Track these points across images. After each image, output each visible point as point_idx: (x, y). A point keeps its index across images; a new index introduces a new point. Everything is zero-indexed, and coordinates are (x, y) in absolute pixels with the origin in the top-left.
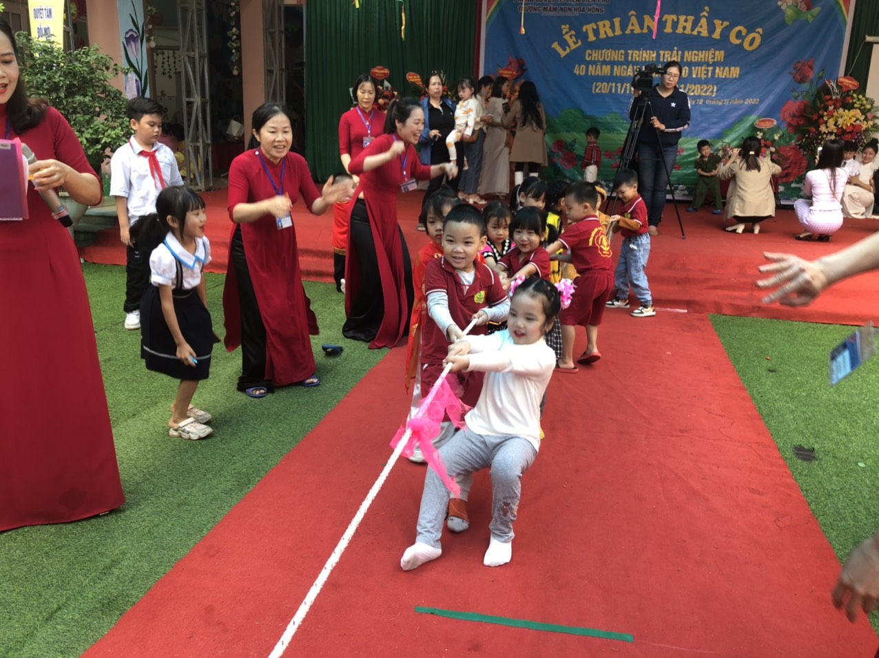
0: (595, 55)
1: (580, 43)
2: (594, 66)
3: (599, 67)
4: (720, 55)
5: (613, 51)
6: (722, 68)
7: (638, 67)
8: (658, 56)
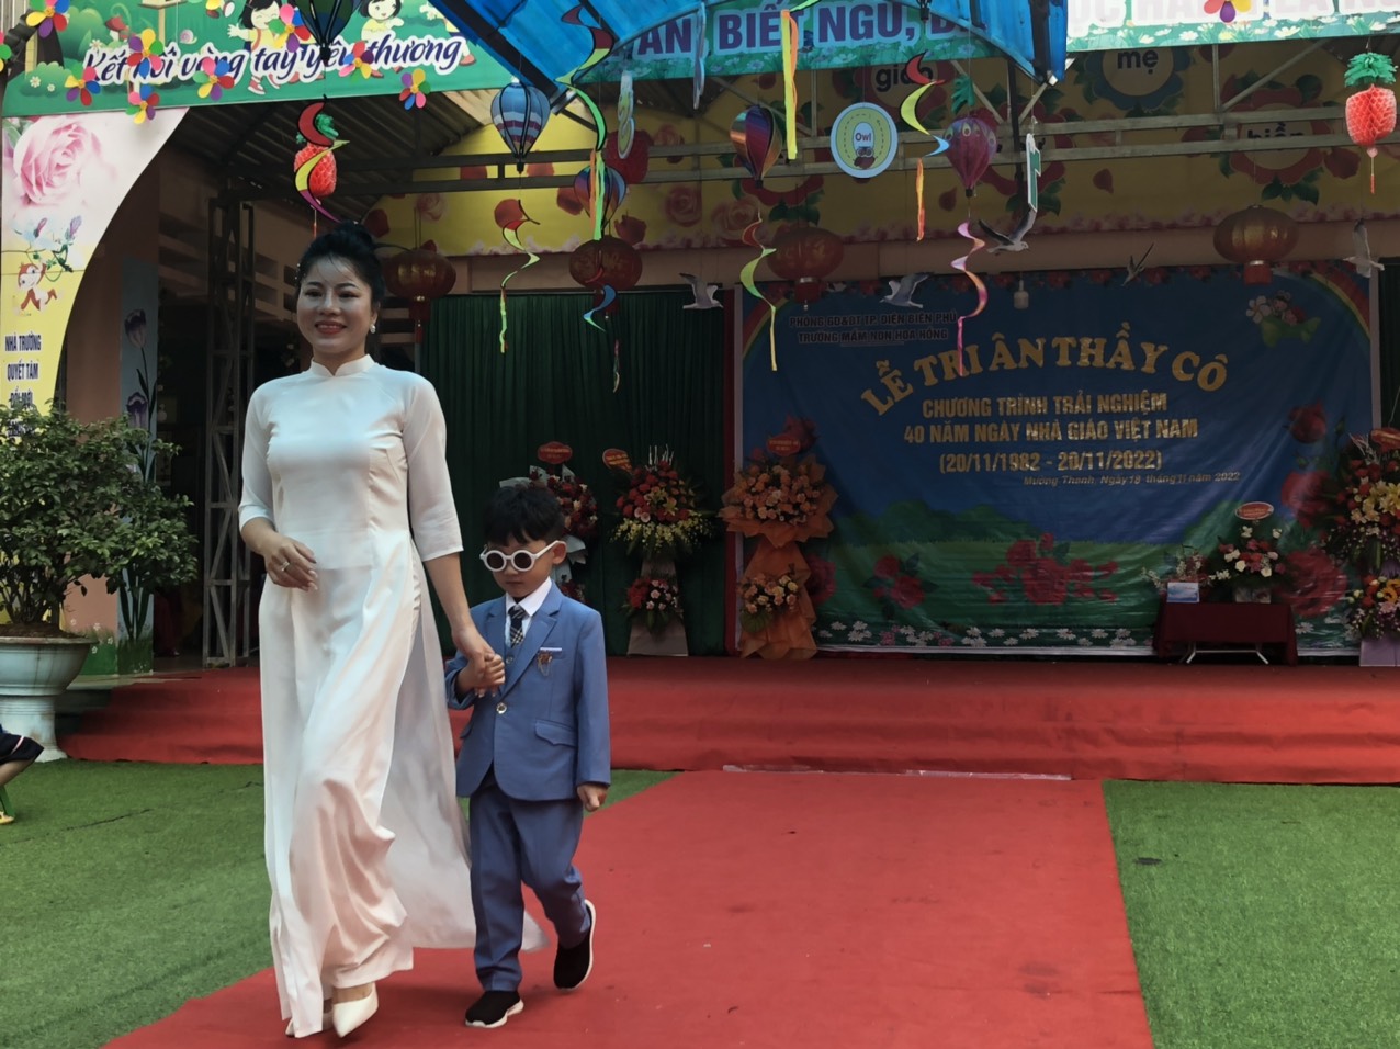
0: (941, 408)
1: (910, 390)
3: (948, 428)
4: (1160, 400)
5: (971, 401)
6: (1166, 421)
7: (1018, 425)
8: (1051, 405)
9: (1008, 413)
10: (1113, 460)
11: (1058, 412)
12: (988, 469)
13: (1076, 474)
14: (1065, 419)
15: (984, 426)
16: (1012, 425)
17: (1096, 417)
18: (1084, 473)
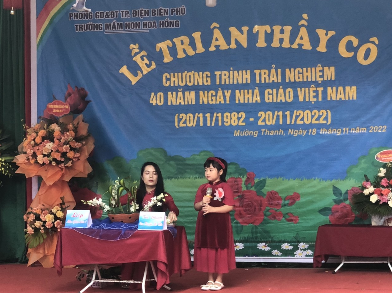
0: (175, 79)
1: (154, 66)
2: (174, 93)
3: (180, 94)
4: (330, 73)
5: (196, 74)
6: (334, 88)
7: (230, 91)
8: (253, 76)
9: (223, 83)
10: (297, 117)
11: (258, 82)
12: (209, 124)
13: (271, 128)
14: (263, 87)
15: (206, 92)
16: (226, 91)
17: (285, 85)
18: (276, 127)
